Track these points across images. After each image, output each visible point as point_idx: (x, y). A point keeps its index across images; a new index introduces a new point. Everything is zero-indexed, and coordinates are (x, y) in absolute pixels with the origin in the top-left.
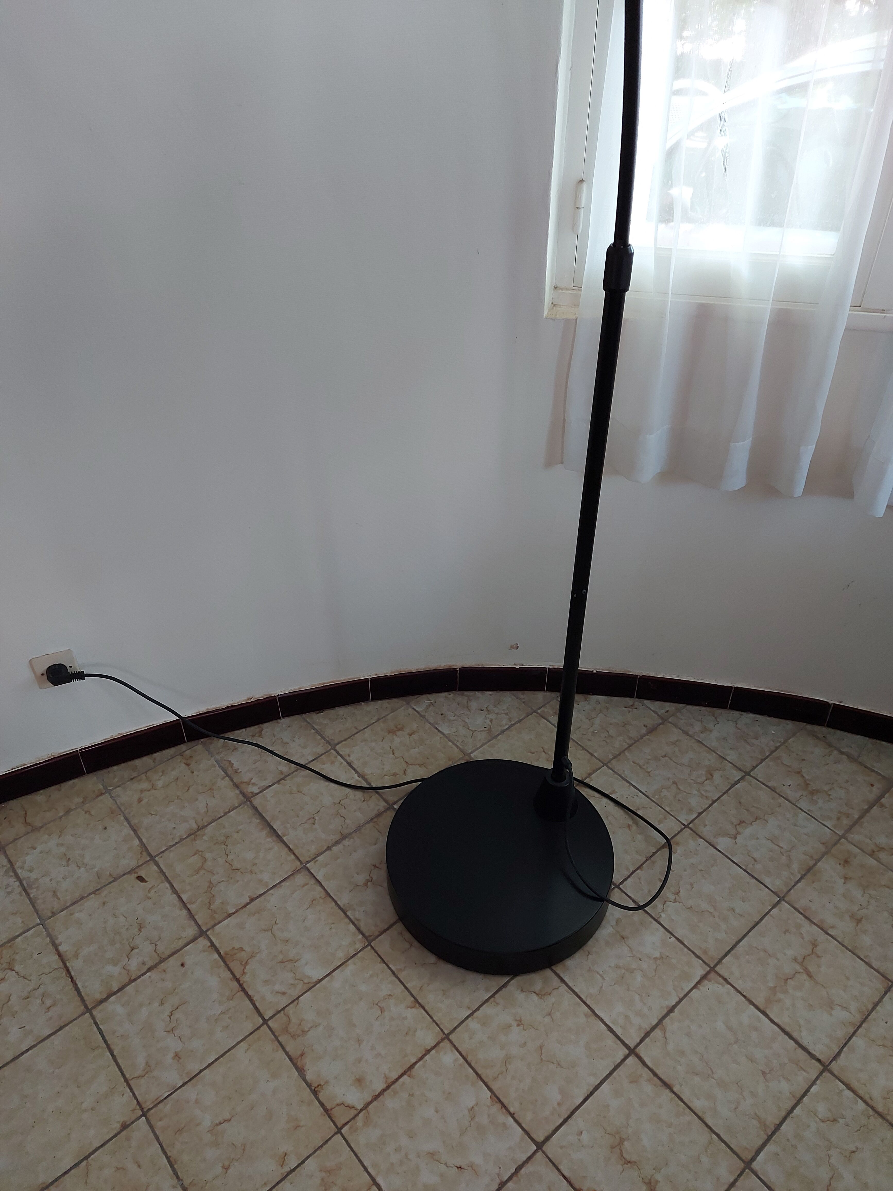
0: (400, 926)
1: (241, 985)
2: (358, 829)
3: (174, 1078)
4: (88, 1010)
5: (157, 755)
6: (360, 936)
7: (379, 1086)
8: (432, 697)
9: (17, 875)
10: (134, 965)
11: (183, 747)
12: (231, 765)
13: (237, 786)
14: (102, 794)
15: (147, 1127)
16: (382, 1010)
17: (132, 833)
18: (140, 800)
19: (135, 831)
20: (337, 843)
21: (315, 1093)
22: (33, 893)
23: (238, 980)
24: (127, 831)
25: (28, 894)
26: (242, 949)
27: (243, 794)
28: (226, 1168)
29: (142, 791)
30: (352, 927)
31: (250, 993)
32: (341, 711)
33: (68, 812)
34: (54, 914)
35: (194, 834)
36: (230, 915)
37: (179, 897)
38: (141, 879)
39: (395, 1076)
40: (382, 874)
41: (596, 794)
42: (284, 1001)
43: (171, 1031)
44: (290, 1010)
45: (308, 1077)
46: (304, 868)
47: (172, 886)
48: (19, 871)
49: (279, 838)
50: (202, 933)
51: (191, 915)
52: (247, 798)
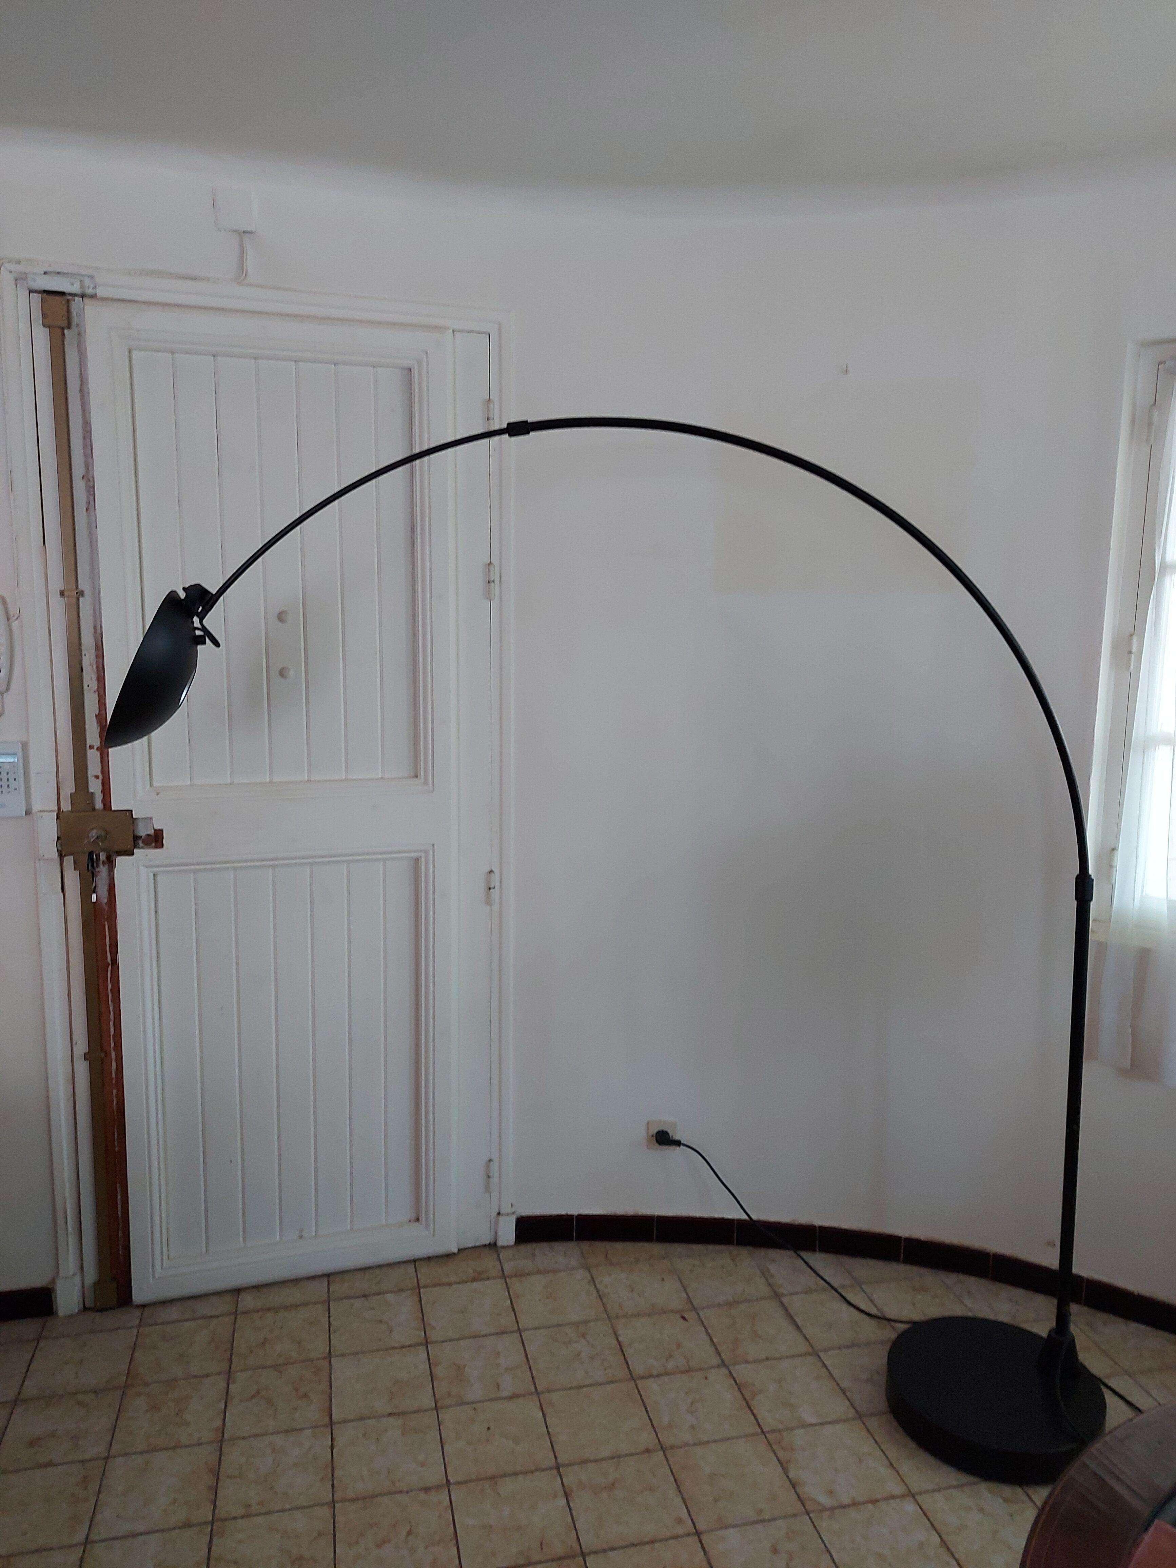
0: (890, 1417)
1: (749, 1407)
2: (868, 1344)
3: (688, 1437)
4: (632, 1378)
5: (710, 1247)
6: (853, 1411)
7: (846, 1501)
8: (963, 1277)
9: (595, 1286)
10: (671, 1365)
11: (731, 1248)
12: (768, 1270)
13: (770, 1285)
14: (663, 1258)
15: (664, 1458)
16: (860, 1461)
17: (682, 1289)
18: (691, 1271)
19: (685, 1289)
20: (847, 1347)
21: (794, 1487)
22: (605, 1300)
23: (747, 1403)
24: (678, 1285)
25: (601, 1299)
26: (754, 1385)
27: (775, 1292)
28: (716, 1500)
29: (694, 1265)
30: (848, 1403)
31: (755, 1412)
32: (872, 1262)
33: (637, 1261)
34: (617, 1317)
35: (730, 1304)
36: (747, 1362)
37: (711, 1339)
38: (684, 1318)
39: (861, 1499)
40: (882, 1379)
41: (1110, 1392)
42: (781, 1426)
43: (692, 1413)
44: (785, 1434)
45: (790, 1475)
46: (815, 1354)
47: (707, 1331)
48: (598, 1286)
49: (798, 1328)
50: (723, 1364)
51: (718, 1352)
52: (777, 1296)
